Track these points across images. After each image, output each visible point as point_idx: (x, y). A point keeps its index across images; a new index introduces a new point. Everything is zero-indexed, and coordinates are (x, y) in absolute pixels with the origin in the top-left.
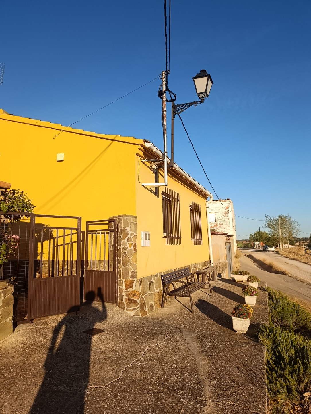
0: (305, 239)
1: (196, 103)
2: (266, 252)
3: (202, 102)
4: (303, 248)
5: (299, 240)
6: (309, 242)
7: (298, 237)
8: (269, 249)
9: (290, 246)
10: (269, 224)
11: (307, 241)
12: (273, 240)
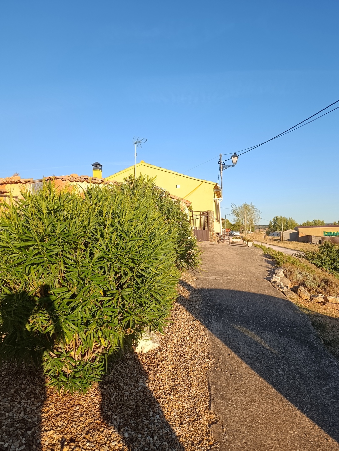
0: (264, 227)
1: (232, 166)
2: (233, 236)
3: (234, 166)
4: (263, 234)
5: (259, 227)
6: (268, 229)
7: (258, 224)
8: (235, 234)
9: (252, 233)
10: (234, 212)
11: (266, 229)
12: (238, 226)
